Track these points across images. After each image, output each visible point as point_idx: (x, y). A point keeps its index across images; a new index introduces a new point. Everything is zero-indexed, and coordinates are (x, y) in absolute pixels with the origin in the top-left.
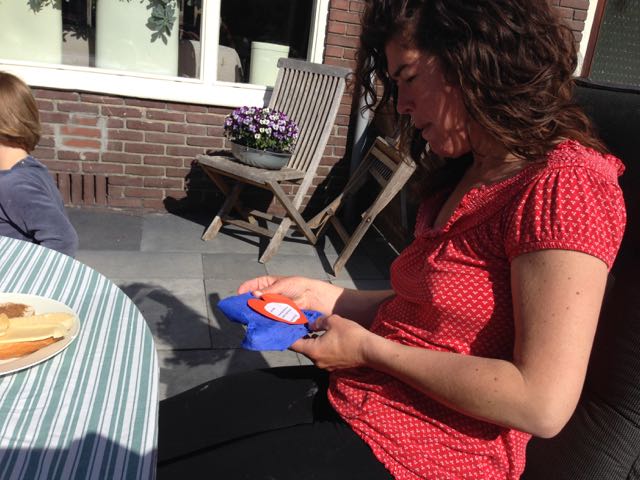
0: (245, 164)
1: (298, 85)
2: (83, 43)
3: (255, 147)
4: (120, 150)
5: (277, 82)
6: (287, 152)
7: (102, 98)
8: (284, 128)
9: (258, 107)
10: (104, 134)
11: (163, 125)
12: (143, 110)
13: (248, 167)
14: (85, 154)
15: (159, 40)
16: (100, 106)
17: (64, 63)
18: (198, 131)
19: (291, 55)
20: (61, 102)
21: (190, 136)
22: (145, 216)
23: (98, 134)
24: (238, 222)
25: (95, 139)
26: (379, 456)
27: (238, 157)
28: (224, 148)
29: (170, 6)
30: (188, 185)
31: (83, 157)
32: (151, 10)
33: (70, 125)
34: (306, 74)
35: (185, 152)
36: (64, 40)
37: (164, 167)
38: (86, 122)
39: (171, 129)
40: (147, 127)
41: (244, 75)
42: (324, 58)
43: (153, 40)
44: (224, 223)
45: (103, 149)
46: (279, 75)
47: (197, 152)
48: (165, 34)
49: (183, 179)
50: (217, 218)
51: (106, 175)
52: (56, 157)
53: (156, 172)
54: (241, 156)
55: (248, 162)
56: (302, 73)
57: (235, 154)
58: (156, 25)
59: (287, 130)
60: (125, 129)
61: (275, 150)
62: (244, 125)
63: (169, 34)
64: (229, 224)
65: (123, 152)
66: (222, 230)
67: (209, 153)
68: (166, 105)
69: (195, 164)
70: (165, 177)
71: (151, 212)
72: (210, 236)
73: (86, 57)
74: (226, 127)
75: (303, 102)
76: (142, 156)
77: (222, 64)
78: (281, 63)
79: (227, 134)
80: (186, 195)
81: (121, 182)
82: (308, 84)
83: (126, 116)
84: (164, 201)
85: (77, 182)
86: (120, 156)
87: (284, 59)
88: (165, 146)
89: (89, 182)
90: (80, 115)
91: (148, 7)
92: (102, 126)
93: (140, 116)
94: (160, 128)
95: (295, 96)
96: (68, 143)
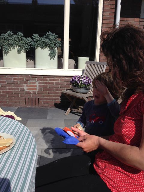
0: (76, 92)
1: (92, 68)
2: (32, 62)
3: (79, 87)
4: (42, 90)
5: (86, 68)
6: (89, 88)
7: (37, 76)
8: (87, 81)
9: (80, 75)
10: (38, 86)
11: (53, 83)
12: (48, 79)
13: (77, 93)
14: (33, 92)
15: (52, 59)
16: (36, 78)
17: (27, 67)
18: (63, 83)
19: (90, 60)
20: (26, 78)
21: (61, 85)
22: (49, 109)
23: (36, 86)
24: (75, 110)
25: (35, 88)
26: (109, 187)
27: (74, 90)
28: (71, 88)
29: (55, 50)
30: (61, 99)
31: (32, 93)
32: (50, 51)
33: (29, 84)
34: (94, 65)
35: (60, 90)
36: (27, 61)
37: (54, 94)
38: (33, 83)
39: (56, 83)
40: (49, 83)
41: (76, 67)
42: (99, 60)
43: (50, 59)
44: (71, 110)
45: (37, 90)
46: (86, 66)
47: (63, 89)
48: (54, 57)
49: (59, 98)
50: (69, 109)
51: (38, 97)
52: (25, 93)
53: (52, 96)
54: (75, 90)
55: (77, 92)
56: (93, 65)
57: (73, 90)
58: (51, 55)
59: (88, 82)
60: (43, 84)
61: (85, 88)
62: (75, 81)
63: (55, 57)
64: (73, 110)
65: (43, 91)
66: (71, 112)
67: (67, 90)
68: (54, 77)
69: (62, 93)
70: (54, 97)
71: (50, 107)
72: (67, 114)
73: (33, 66)
74: (71, 82)
75: (93, 73)
76: (48, 91)
77: (69, 64)
78: (86, 62)
79: (71, 84)
80: (60, 102)
81: (42, 99)
82: (95, 68)
83: (44, 81)
84: (54, 104)
85: (30, 100)
86: (42, 92)
87: (88, 61)
88: (54, 88)
89: (34, 100)
90: (31, 81)
91: (49, 51)
92: (37, 84)
93: (47, 80)
94: (52, 84)
95: (91, 72)
96: (28, 89)
